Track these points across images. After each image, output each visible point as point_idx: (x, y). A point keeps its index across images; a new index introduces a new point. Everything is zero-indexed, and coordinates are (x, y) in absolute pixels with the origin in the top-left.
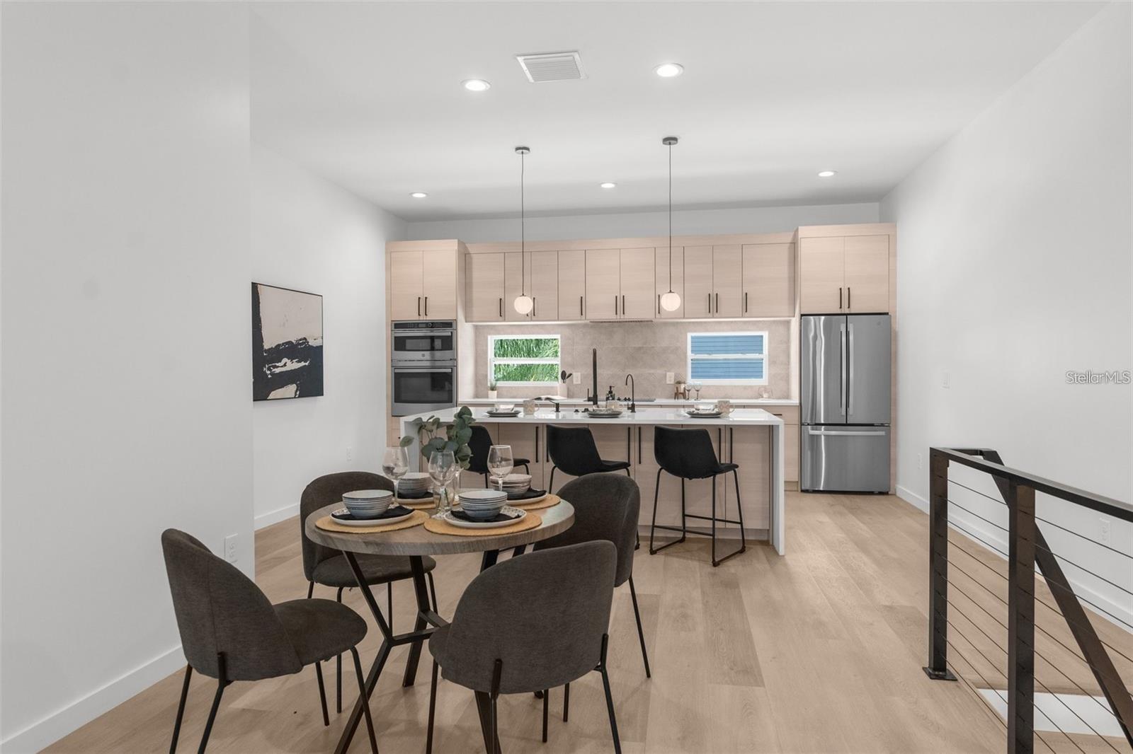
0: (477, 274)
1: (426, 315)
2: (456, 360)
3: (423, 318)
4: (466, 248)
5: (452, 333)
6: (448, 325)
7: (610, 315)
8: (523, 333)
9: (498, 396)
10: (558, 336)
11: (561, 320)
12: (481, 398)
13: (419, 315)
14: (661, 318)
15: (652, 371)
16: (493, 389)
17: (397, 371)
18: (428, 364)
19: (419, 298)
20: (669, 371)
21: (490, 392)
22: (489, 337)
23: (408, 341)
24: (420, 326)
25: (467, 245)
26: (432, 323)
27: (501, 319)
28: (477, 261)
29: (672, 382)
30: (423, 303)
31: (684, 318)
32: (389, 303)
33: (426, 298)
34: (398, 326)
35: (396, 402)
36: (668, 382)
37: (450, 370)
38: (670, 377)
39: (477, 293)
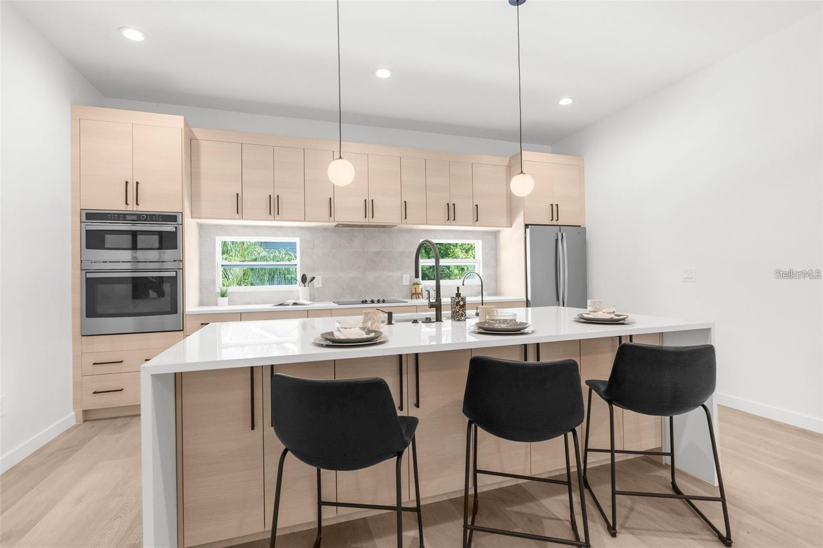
0: (208, 163)
1: (137, 204)
2: (182, 261)
3: (132, 208)
4: (191, 131)
5: (176, 228)
6: (171, 218)
7: (359, 219)
8: (258, 235)
9: (230, 303)
10: (296, 240)
11: (309, 221)
12: (207, 305)
13: (127, 204)
14: (407, 224)
15: (390, 274)
16: (223, 295)
17: (90, 275)
18: (128, 266)
19: (127, 183)
20: (405, 274)
21: (220, 299)
22: (217, 238)
23: (107, 237)
24: (128, 217)
25: (192, 129)
26: (147, 215)
27: (237, 216)
28: (206, 149)
29: (408, 284)
30: (132, 189)
31: (427, 224)
32: (77, 186)
33: (137, 183)
34: (91, 216)
35: (88, 316)
36: (404, 284)
37: (173, 274)
38: (406, 279)
39: (206, 186)
